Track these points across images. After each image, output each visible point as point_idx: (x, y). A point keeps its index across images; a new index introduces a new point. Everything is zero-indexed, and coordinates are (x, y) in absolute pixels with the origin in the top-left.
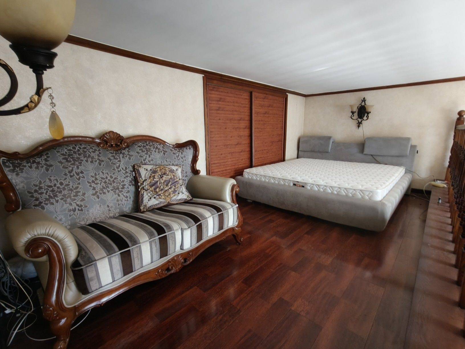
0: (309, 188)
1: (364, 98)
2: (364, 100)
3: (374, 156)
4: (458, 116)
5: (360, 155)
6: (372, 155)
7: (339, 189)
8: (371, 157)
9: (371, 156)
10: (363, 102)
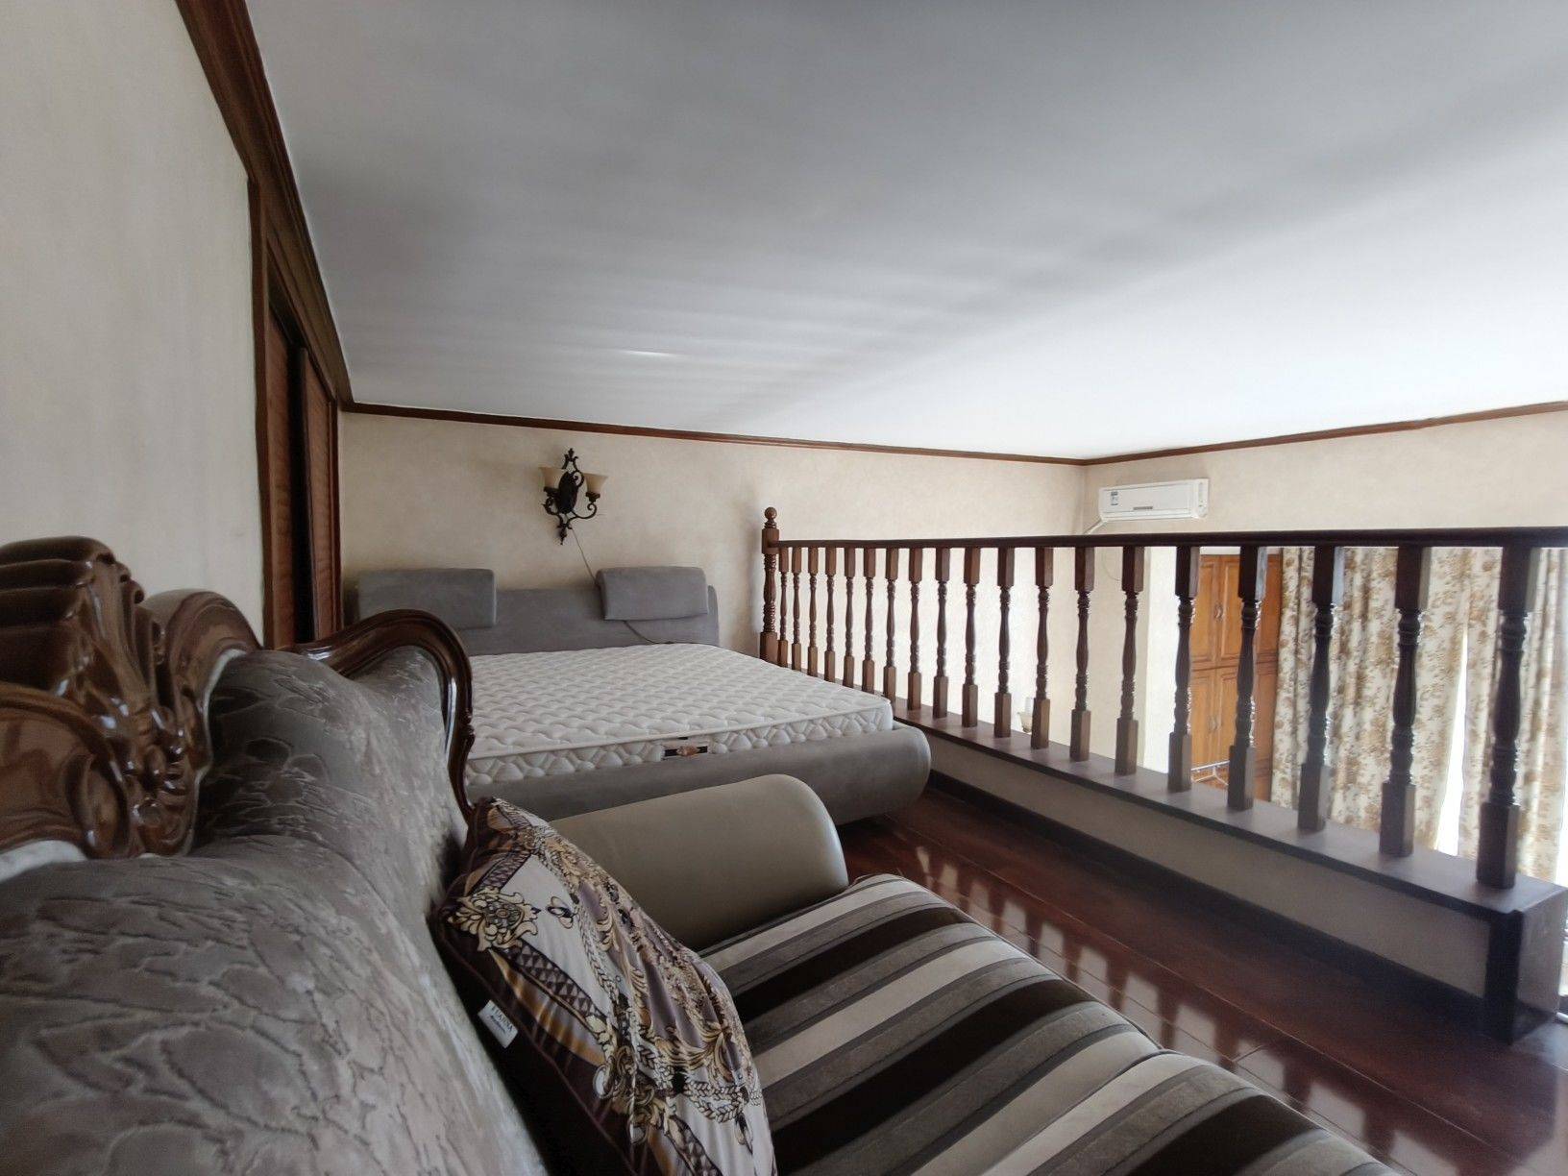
0: (724, 748)
1: (571, 452)
2: (570, 457)
3: (630, 624)
4: (766, 520)
5: (595, 626)
6: (625, 622)
7: (813, 726)
8: (624, 628)
9: (623, 623)
10: (570, 463)
